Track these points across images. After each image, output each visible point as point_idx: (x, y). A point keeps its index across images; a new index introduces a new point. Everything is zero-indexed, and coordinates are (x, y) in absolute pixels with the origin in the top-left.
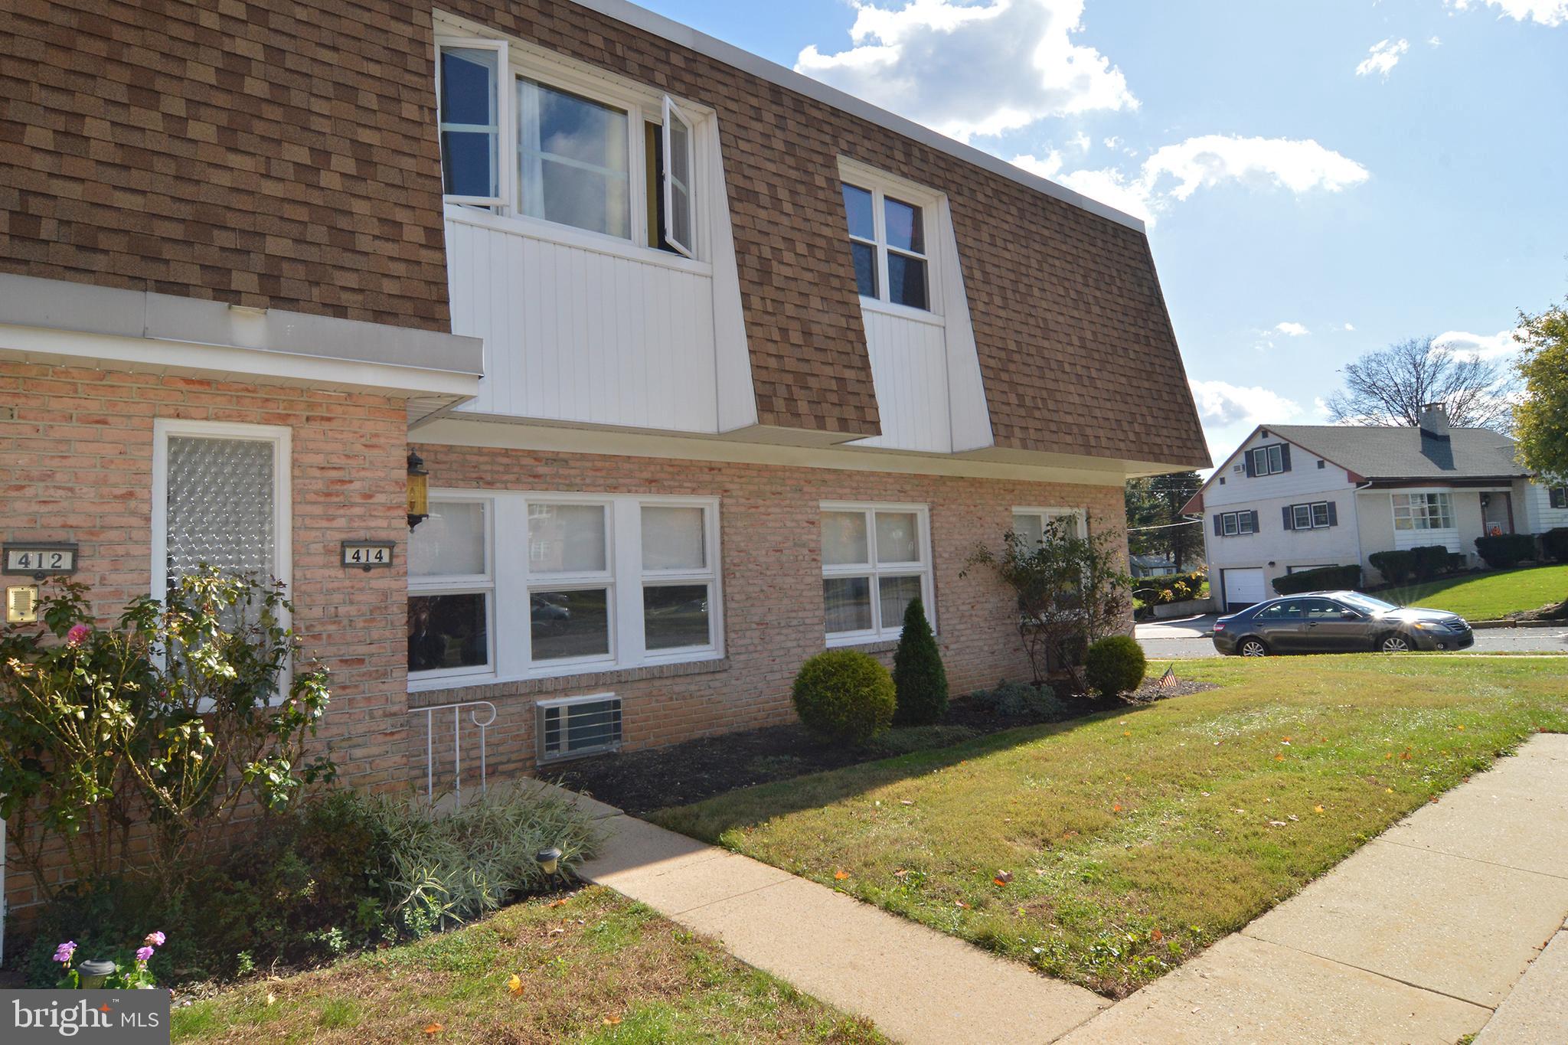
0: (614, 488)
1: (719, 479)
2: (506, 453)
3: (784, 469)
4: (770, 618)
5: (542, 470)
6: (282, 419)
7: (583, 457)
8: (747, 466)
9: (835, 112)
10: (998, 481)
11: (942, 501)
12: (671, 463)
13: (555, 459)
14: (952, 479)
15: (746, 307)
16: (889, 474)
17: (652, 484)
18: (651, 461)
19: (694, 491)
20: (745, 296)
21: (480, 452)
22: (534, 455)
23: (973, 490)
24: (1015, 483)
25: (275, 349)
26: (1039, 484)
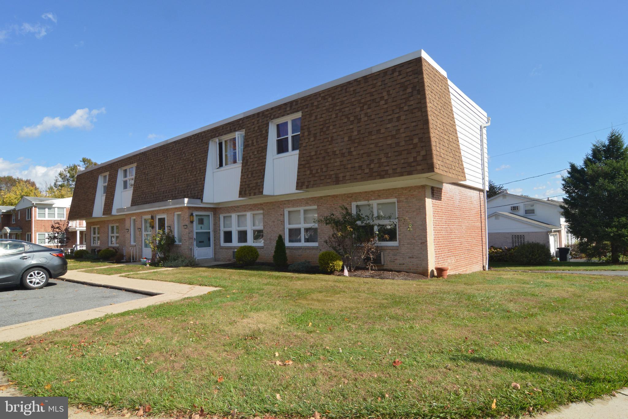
0: (245, 211)
1: (262, 206)
2: (232, 207)
3: (275, 202)
4: (272, 238)
5: (236, 209)
6: (180, 211)
7: (241, 206)
8: (268, 203)
9: (272, 109)
10: (345, 194)
11: (320, 204)
12: (254, 204)
13: (238, 207)
14: (325, 197)
15: (242, 172)
16: (303, 199)
17: (251, 209)
18: (251, 205)
19: (258, 210)
20: (242, 170)
21: (229, 207)
22: (234, 206)
23: (333, 199)
24: (353, 194)
25: (174, 204)
26: (366, 192)
